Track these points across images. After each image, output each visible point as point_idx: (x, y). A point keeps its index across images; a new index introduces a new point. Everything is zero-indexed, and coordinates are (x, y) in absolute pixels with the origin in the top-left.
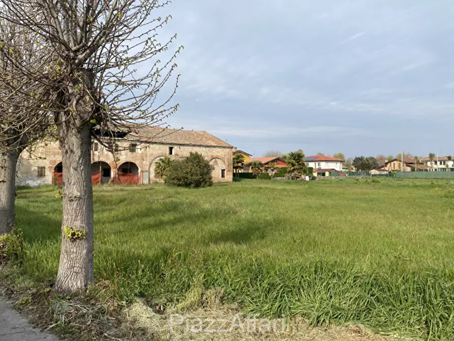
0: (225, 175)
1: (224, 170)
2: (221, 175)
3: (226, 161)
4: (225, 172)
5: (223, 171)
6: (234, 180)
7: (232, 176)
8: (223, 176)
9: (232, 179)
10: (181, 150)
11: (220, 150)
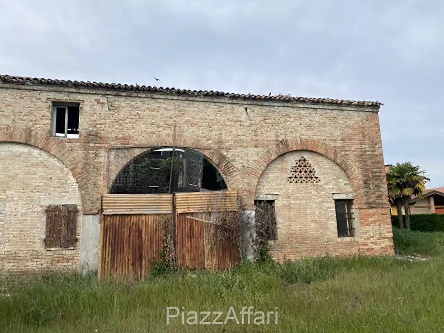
0: (356, 223)
1: (349, 202)
2: (333, 224)
3: (353, 162)
4: (355, 211)
5: (343, 207)
6: (400, 244)
7: (387, 229)
8: (344, 227)
9: (389, 243)
10: (123, 114)
11: (318, 116)
